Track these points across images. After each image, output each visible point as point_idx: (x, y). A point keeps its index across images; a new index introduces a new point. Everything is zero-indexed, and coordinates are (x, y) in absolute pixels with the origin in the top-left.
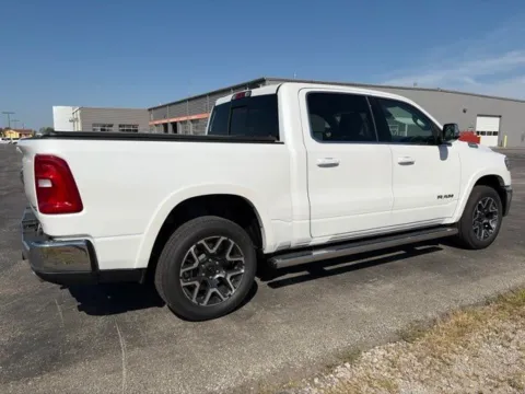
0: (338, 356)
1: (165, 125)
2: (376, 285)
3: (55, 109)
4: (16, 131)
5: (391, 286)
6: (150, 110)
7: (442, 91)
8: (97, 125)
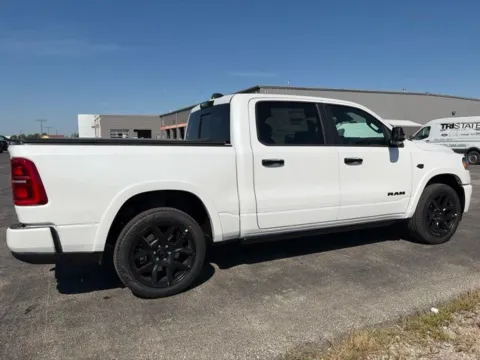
1: (168, 131)
3: (80, 116)
6: (161, 117)
7: (430, 95)
8: (114, 130)
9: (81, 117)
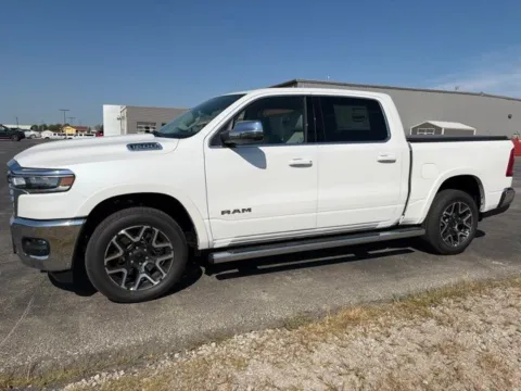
0: (208, 336)
2: (294, 278)
5: (310, 279)
8: (141, 123)
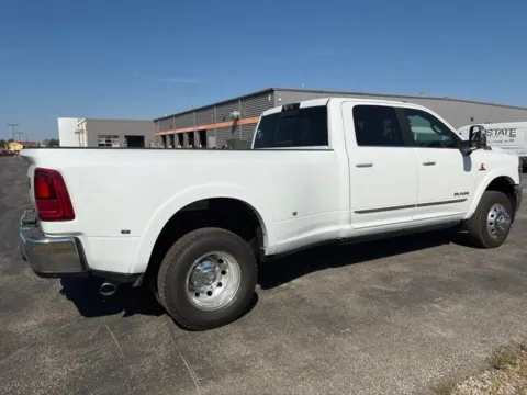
4: (20, 143)
6: (155, 121)
7: (449, 100)
8: (102, 136)
9: (61, 121)
